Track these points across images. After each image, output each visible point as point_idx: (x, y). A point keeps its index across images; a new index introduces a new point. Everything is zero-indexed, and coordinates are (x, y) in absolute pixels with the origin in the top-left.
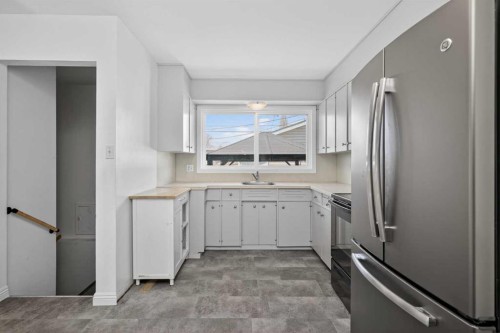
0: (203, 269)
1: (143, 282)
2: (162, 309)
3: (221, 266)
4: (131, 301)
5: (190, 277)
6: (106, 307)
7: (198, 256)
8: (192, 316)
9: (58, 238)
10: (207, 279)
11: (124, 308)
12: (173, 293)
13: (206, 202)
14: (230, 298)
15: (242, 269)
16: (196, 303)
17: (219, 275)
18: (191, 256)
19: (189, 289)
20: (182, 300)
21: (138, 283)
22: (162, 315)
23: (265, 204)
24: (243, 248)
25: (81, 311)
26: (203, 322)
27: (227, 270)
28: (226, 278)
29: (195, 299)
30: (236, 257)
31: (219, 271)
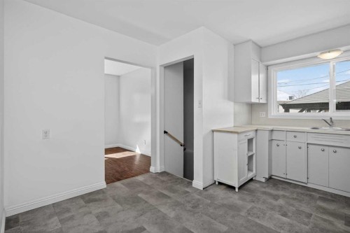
0: (264, 190)
1: (220, 183)
2: (225, 202)
3: (281, 193)
4: (211, 191)
5: (251, 192)
6: (198, 189)
7: (263, 180)
8: (243, 214)
9: (185, 149)
10: (264, 197)
11: (205, 193)
12: (236, 196)
13: (271, 140)
14: (278, 216)
15: (300, 201)
16: (249, 207)
17: (276, 197)
18: (257, 179)
19: (248, 198)
20: (240, 203)
21: (217, 183)
22: (223, 205)
23: (337, 149)
24: (309, 185)
25: (187, 187)
26: (248, 221)
27: (284, 196)
28: (281, 202)
29: (249, 206)
30: (299, 190)
31: (276, 195)
